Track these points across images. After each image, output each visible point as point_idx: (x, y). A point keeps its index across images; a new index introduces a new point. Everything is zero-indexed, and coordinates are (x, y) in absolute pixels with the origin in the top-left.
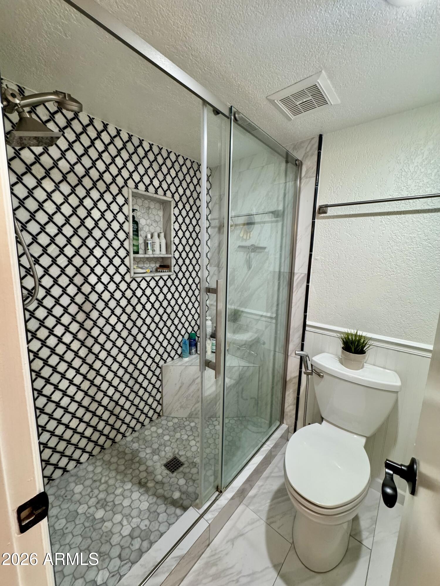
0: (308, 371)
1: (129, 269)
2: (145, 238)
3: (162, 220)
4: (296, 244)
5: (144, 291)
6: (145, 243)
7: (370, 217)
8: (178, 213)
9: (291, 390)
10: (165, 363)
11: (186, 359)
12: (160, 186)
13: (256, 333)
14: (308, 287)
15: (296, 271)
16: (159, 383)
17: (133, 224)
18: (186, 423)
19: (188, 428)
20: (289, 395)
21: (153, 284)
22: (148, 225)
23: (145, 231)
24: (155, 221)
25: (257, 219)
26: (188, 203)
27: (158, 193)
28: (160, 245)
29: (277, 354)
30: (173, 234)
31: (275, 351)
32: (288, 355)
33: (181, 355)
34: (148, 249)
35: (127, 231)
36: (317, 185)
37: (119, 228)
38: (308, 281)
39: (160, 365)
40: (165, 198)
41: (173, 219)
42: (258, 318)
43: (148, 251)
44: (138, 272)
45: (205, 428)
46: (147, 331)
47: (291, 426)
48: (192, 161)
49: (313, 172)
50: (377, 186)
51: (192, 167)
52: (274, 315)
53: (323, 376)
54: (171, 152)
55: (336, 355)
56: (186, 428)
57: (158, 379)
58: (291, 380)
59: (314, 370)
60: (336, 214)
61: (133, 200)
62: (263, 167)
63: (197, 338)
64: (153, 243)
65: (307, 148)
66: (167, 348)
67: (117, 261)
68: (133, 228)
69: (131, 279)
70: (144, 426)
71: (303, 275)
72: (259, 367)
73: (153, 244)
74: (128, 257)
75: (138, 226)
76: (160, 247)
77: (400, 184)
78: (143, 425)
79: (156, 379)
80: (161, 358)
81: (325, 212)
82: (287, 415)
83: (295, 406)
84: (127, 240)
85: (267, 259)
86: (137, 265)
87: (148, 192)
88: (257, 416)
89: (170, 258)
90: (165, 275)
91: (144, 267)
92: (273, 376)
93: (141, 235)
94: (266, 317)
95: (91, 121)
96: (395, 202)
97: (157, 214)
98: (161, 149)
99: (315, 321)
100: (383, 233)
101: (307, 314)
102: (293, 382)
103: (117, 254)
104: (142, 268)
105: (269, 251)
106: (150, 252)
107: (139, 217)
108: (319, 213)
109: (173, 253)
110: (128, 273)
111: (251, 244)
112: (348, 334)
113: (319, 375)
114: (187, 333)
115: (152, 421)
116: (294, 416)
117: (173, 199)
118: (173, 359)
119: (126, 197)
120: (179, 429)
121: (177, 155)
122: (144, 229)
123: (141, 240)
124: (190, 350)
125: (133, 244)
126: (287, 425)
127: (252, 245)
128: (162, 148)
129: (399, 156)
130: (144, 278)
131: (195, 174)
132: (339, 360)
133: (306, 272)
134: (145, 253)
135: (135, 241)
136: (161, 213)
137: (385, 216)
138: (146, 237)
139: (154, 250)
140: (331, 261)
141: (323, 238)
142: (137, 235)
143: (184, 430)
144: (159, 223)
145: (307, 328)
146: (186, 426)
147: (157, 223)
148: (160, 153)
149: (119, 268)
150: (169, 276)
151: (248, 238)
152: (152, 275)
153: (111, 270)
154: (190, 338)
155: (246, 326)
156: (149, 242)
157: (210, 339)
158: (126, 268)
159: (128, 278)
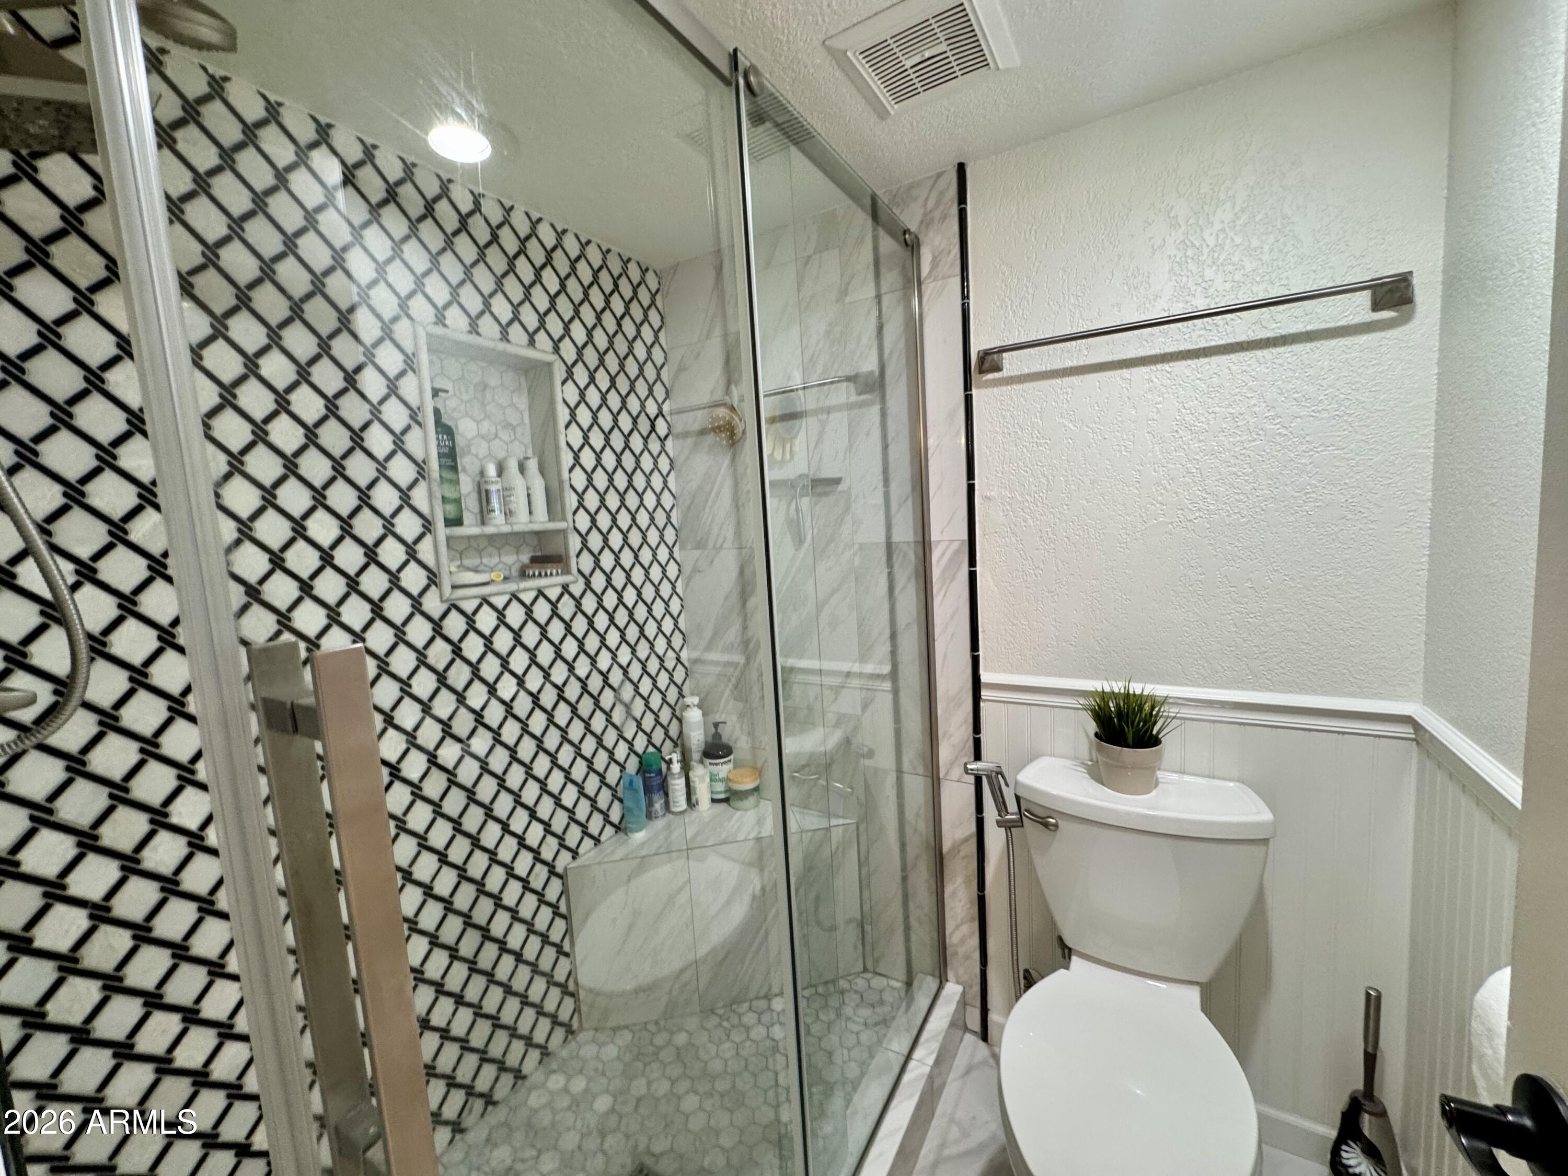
0: (1009, 817)
1: (435, 575)
2: (478, 478)
3: (527, 420)
4: (927, 460)
5: (488, 641)
6: (479, 492)
7: (1119, 372)
8: (577, 398)
9: (959, 880)
10: (574, 858)
11: (639, 836)
12: (516, 318)
13: (837, 725)
14: (972, 577)
15: (935, 535)
16: (560, 924)
17: (437, 433)
18: (659, 1040)
19: (667, 1055)
20: (954, 893)
21: (515, 615)
22: (483, 437)
23: (477, 456)
24: (508, 425)
25: (807, 401)
26: (601, 368)
27: (510, 337)
28: (529, 495)
29: (908, 779)
30: (567, 459)
31: (899, 771)
32: (939, 779)
33: (622, 826)
34: (493, 511)
35: (419, 455)
36: (965, 296)
37: (392, 447)
38: (972, 562)
39: (559, 869)
40: (531, 353)
41: (563, 415)
42: (836, 681)
43: (493, 515)
44: (467, 582)
45: (721, 1042)
46: (510, 764)
47: (971, 987)
48: (604, 249)
49: (952, 265)
50: (1126, 288)
51: (604, 265)
52: (886, 669)
53: (1056, 826)
54: (540, 220)
55: (1076, 758)
56: (662, 1055)
57: (556, 913)
58: (956, 848)
59: (1026, 811)
60: (1026, 371)
61: (431, 362)
62: (809, 257)
63: (664, 766)
64: (505, 489)
65: (926, 200)
66: (576, 810)
67: (392, 554)
68: (438, 445)
69: (444, 607)
70: (524, 1078)
71: (956, 545)
72: (858, 825)
73: (506, 493)
74: (428, 539)
75: (453, 440)
76: (529, 503)
77: (1184, 279)
78: (519, 1075)
79: (551, 915)
80: (560, 845)
81: (998, 368)
82: (956, 954)
83: (976, 925)
84: (422, 485)
85: (847, 509)
86: (459, 563)
87: (478, 334)
88: (865, 970)
89: (564, 532)
90: (552, 584)
91: (482, 568)
92: (903, 846)
93: (464, 470)
94: (860, 675)
95: (273, 112)
96: (1179, 325)
97: (512, 405)
98: (509, 210)
99: (1004, 672)
100: (1158, 412)
101: (981, 653)
102: (962, 854)
103: (389, 529)
104: (476, 570)
105: (850, 488)
106: (498, 517)
107: (455, 415)
108: (981, 371)
109: (569, 516)
110: (433, 587)
111: (798, 473)
112: (1103, 695)
113: (1046, 825)
114: (632, 755)
115: (548, 1054)
116: (977, 955)
117: (556, 357)
118: (597, 841)
119: (409, 352)
120: (640, 1065)
121: (559, 229)
122: (473, 451)
123: (466, 485)
124: (650, 804)
125: (443, 497)
126: (958, 983)
127: (800, 476)
128: (512, 208)
129: (1172, 208)
130: (485, 601)
131: (616, 285)
132: (1089, 773)
133: (965, 536)
134: (483, 523)
135: (446, 486)
136: (522, 402)
137: (1159, 366)
138: (482, 473)
139: (510, 512)
140: (1028, 497)
141: (1000, 437)
142: (454, 468)
143: (655, 1066)
144: (518, 430)
145: (984, 693)
146: (660, 1049)
147: (514, 429)
148: (506, 222)
149: (402, 575)
150: (565, 588)
151: (788, 456)
152: (512, 587)
153: (373, 583)
154: (643, 769)
155: (806, 711)
156: (493, 488)
157: (701, 762)
158: (423, 573)
159: (433, 604)
